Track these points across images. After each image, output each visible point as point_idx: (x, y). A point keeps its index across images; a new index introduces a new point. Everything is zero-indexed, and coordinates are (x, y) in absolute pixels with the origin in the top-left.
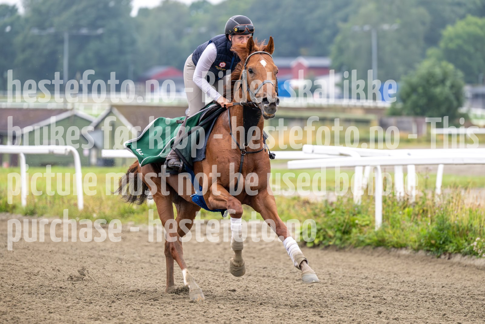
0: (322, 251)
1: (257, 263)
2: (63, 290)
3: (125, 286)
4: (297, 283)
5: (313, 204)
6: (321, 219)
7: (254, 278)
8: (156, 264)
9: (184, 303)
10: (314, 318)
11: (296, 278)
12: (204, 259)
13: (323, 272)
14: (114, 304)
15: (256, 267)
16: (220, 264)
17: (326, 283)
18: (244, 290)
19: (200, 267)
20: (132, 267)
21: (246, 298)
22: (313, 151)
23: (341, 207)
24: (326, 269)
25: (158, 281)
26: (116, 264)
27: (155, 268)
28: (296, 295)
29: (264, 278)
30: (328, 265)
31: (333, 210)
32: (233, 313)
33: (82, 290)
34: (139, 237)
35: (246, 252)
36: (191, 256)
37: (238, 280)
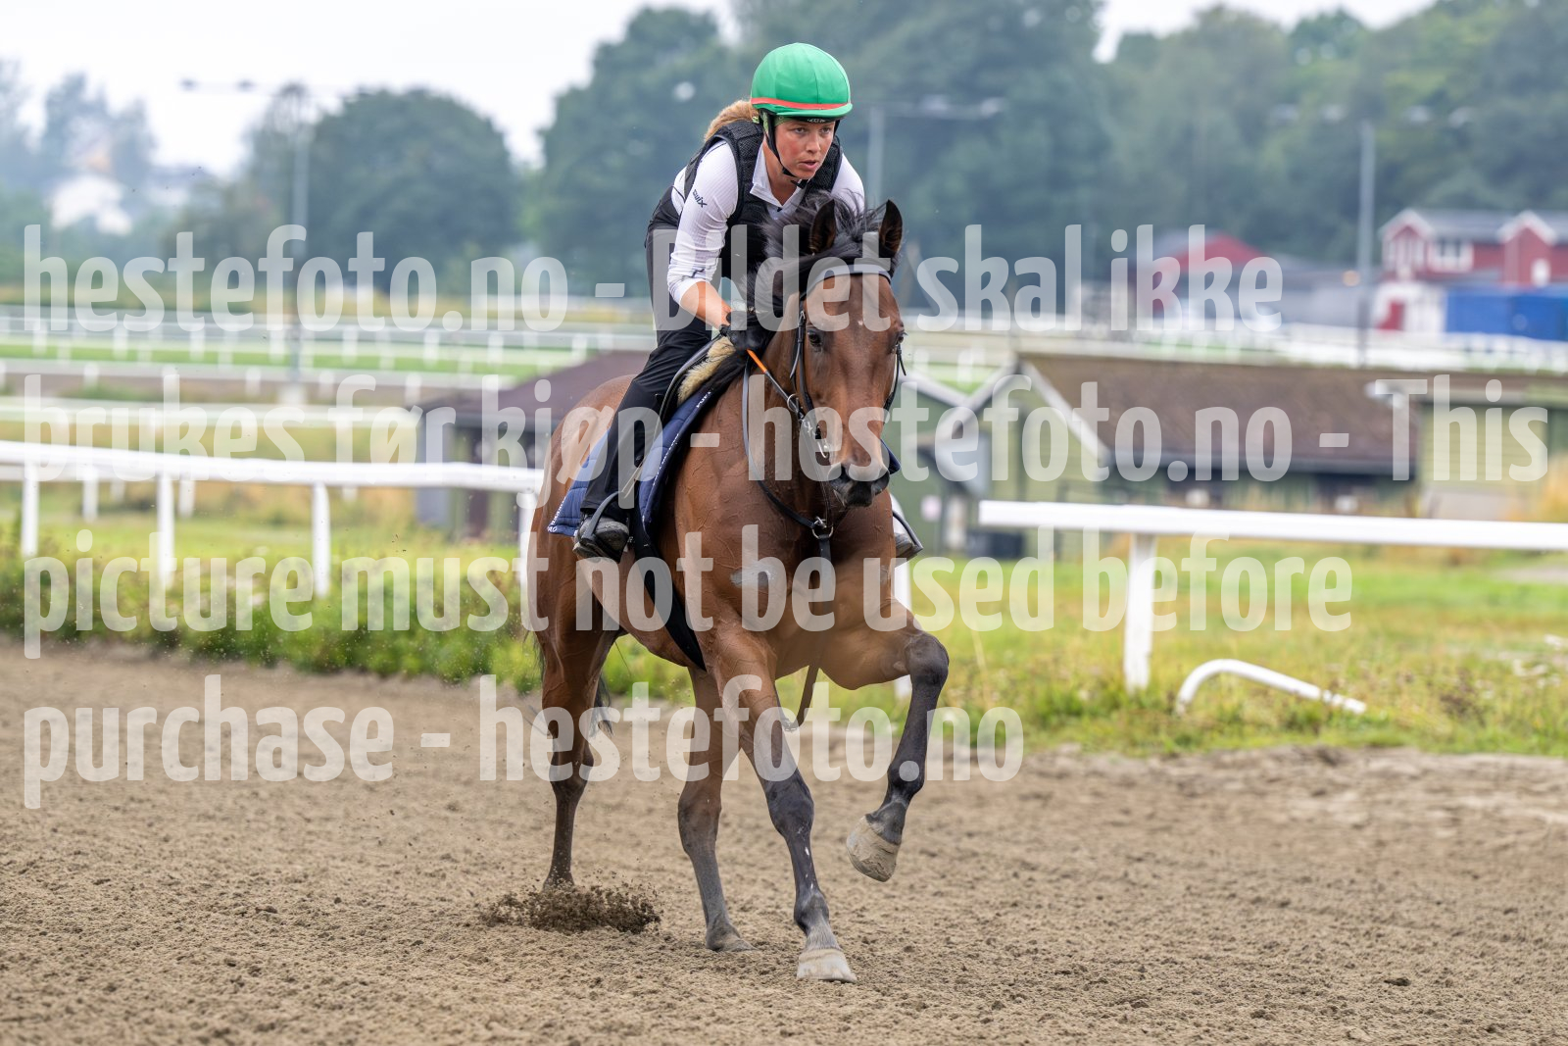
1: (1485, 894)
3: (1038, 955)
7: (1473, 944)
8: (1146, 886)
9: (1231, 1018)
12: (1307, 873)
14: (1001, 1013)
15: (1479, 907)
16: (1360, 891)
18: (1437, 982)
19: (1294, 900)
20: (1067, 894)
21: (1441, 1007)
25: (1151, 942)
26: (1014, 880)
27: (1141, 899)
29: (1507, 944)
33: (895, 962)
34: (1097, 794)
35: (1451, 855)
36: (1267, 863)
37: (1419, 950)
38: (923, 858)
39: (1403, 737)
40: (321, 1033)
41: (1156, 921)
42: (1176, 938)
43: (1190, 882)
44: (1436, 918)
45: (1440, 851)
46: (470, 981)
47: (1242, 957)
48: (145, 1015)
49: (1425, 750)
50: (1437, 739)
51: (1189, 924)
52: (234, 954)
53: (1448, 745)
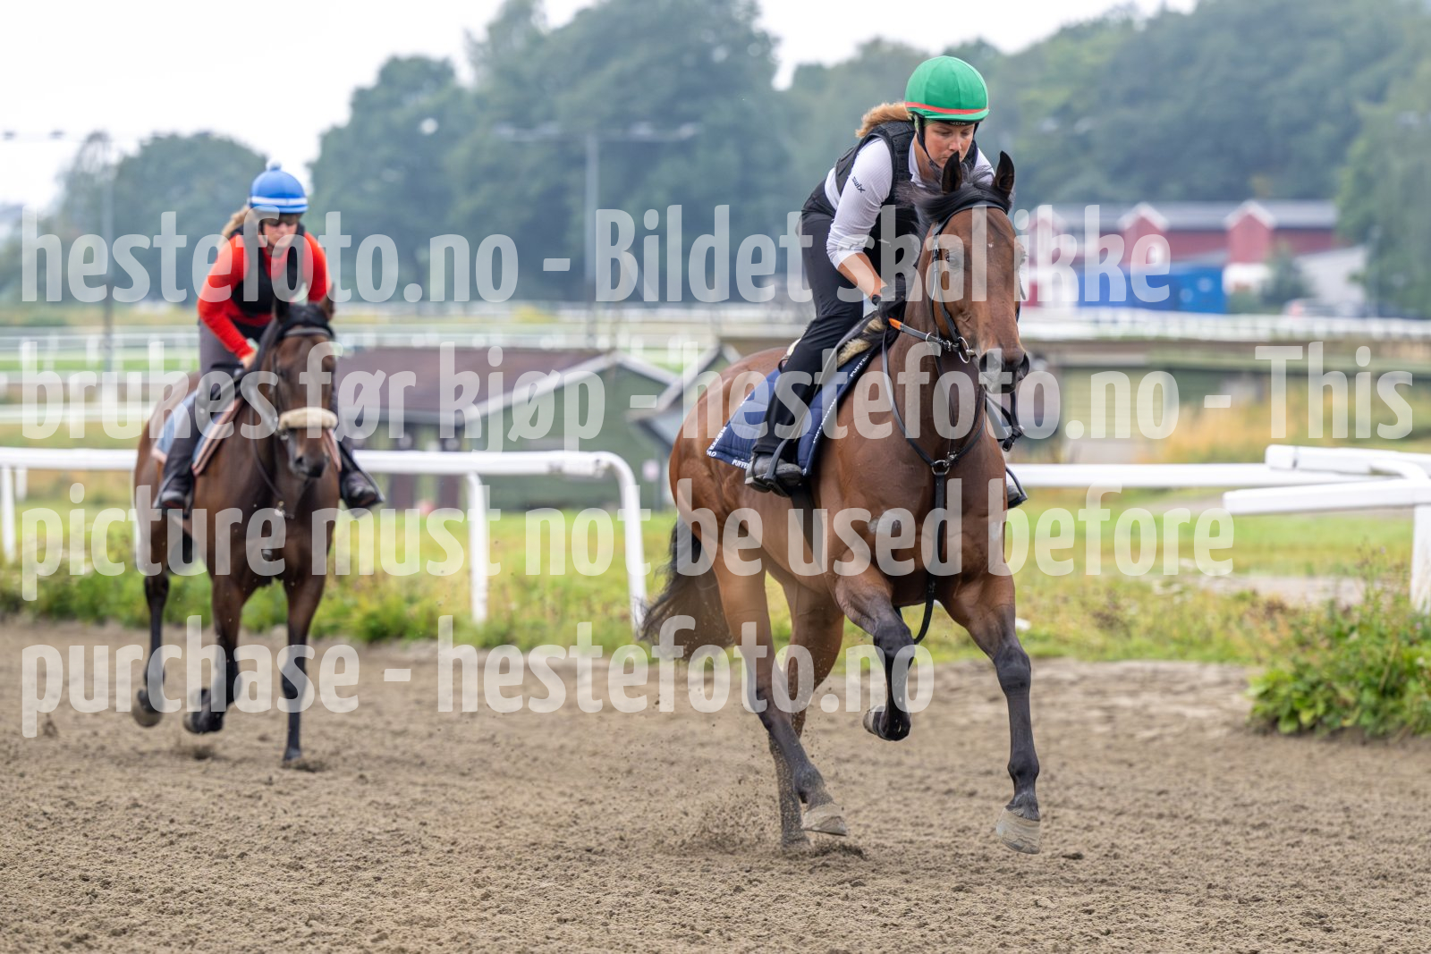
0: (1323, 745)
1: (1139, 780)
2: (594, 858)
4: (1255, 834)
5: (1295, 612)
6: (1317, 655)
7: (1133, 822)
8: (854, 783)
9: (936, 893)
10: (1307, 934)
11: (1250, 821)
12: (989, 767)
13: (1328, 805)
15: (1136, 790)
17: (1336, 835)
18: (1106, 855)
19: (980, 790)
21: (1112, 877)
22: (1295, 464)
23: (1375, 621)
24: (1336, 796)
28: (1254, 869)
29: (1163, 821)
30: (1340, 783)
31: (1352, 629)
32: (1076, 920)
35: (1108, 747)
36: (954, 760)
37: (1089, 828)
38: (665, 766)
39: (1063, 649)
40: (166, 936)
41: (865, 812)
42: (884, 826)
43: (891, 778)
44: (1100, 801)
45: (1098, 744)
46: (290, 886)
47: (940, 841)
48: (15, 925)
49: (1082, 659)
50: (1091, 649)
51: (893, 814)
52: (87, 870)
53: (1101, 654)
